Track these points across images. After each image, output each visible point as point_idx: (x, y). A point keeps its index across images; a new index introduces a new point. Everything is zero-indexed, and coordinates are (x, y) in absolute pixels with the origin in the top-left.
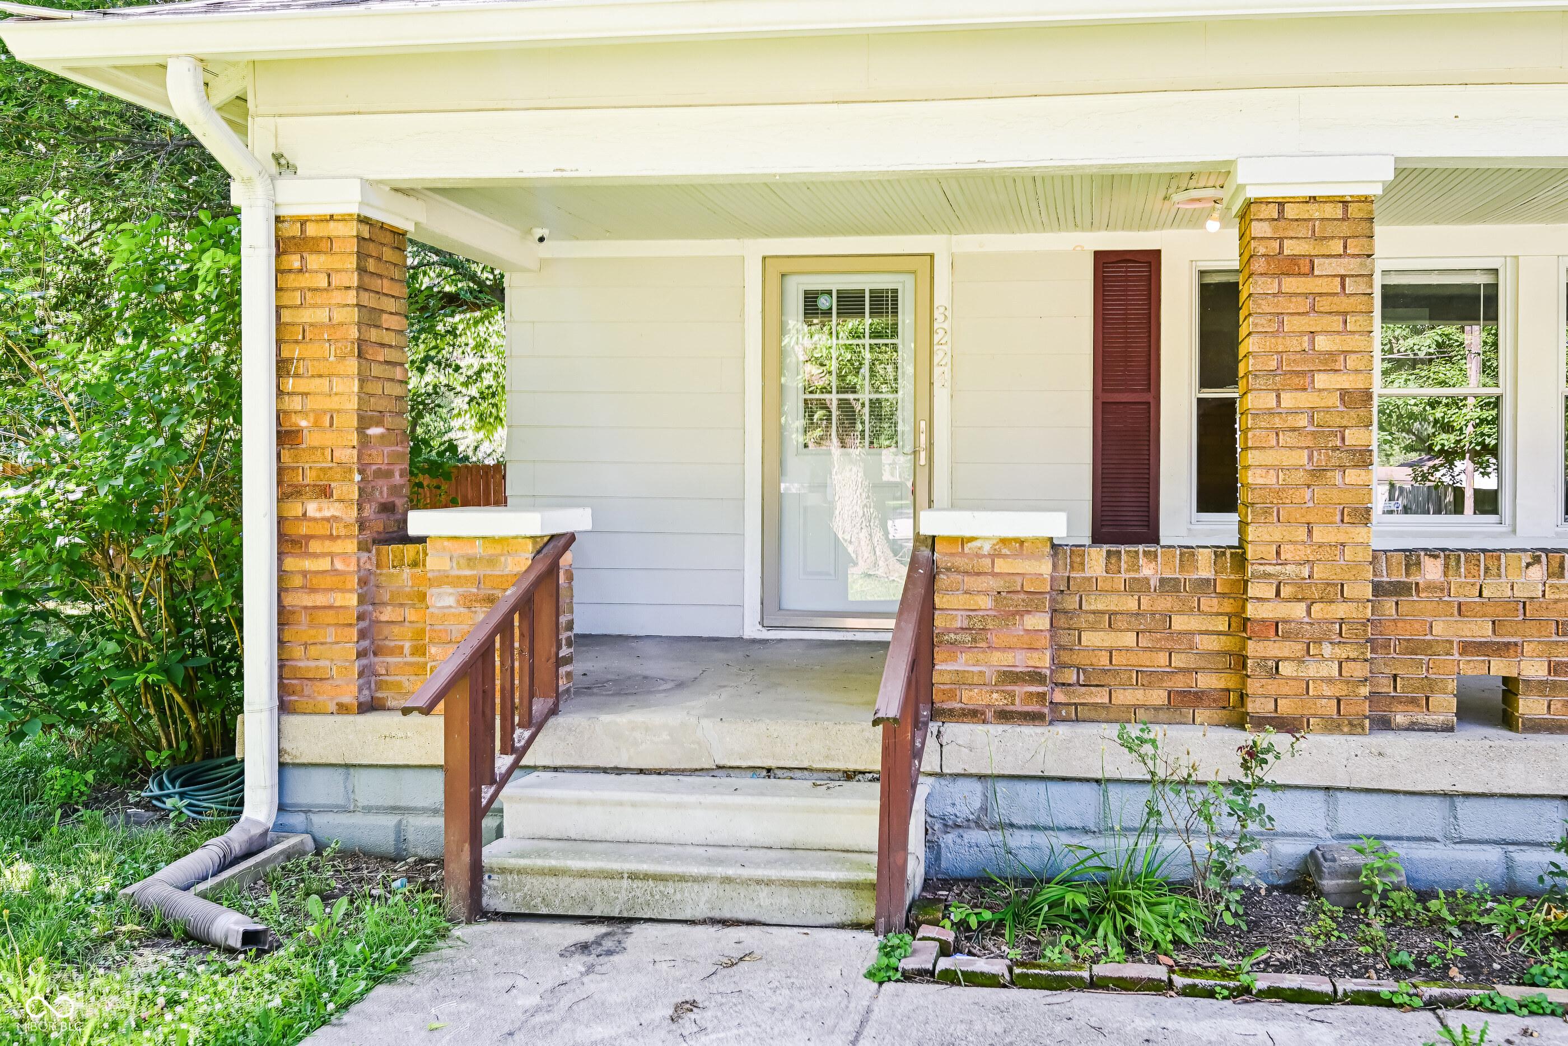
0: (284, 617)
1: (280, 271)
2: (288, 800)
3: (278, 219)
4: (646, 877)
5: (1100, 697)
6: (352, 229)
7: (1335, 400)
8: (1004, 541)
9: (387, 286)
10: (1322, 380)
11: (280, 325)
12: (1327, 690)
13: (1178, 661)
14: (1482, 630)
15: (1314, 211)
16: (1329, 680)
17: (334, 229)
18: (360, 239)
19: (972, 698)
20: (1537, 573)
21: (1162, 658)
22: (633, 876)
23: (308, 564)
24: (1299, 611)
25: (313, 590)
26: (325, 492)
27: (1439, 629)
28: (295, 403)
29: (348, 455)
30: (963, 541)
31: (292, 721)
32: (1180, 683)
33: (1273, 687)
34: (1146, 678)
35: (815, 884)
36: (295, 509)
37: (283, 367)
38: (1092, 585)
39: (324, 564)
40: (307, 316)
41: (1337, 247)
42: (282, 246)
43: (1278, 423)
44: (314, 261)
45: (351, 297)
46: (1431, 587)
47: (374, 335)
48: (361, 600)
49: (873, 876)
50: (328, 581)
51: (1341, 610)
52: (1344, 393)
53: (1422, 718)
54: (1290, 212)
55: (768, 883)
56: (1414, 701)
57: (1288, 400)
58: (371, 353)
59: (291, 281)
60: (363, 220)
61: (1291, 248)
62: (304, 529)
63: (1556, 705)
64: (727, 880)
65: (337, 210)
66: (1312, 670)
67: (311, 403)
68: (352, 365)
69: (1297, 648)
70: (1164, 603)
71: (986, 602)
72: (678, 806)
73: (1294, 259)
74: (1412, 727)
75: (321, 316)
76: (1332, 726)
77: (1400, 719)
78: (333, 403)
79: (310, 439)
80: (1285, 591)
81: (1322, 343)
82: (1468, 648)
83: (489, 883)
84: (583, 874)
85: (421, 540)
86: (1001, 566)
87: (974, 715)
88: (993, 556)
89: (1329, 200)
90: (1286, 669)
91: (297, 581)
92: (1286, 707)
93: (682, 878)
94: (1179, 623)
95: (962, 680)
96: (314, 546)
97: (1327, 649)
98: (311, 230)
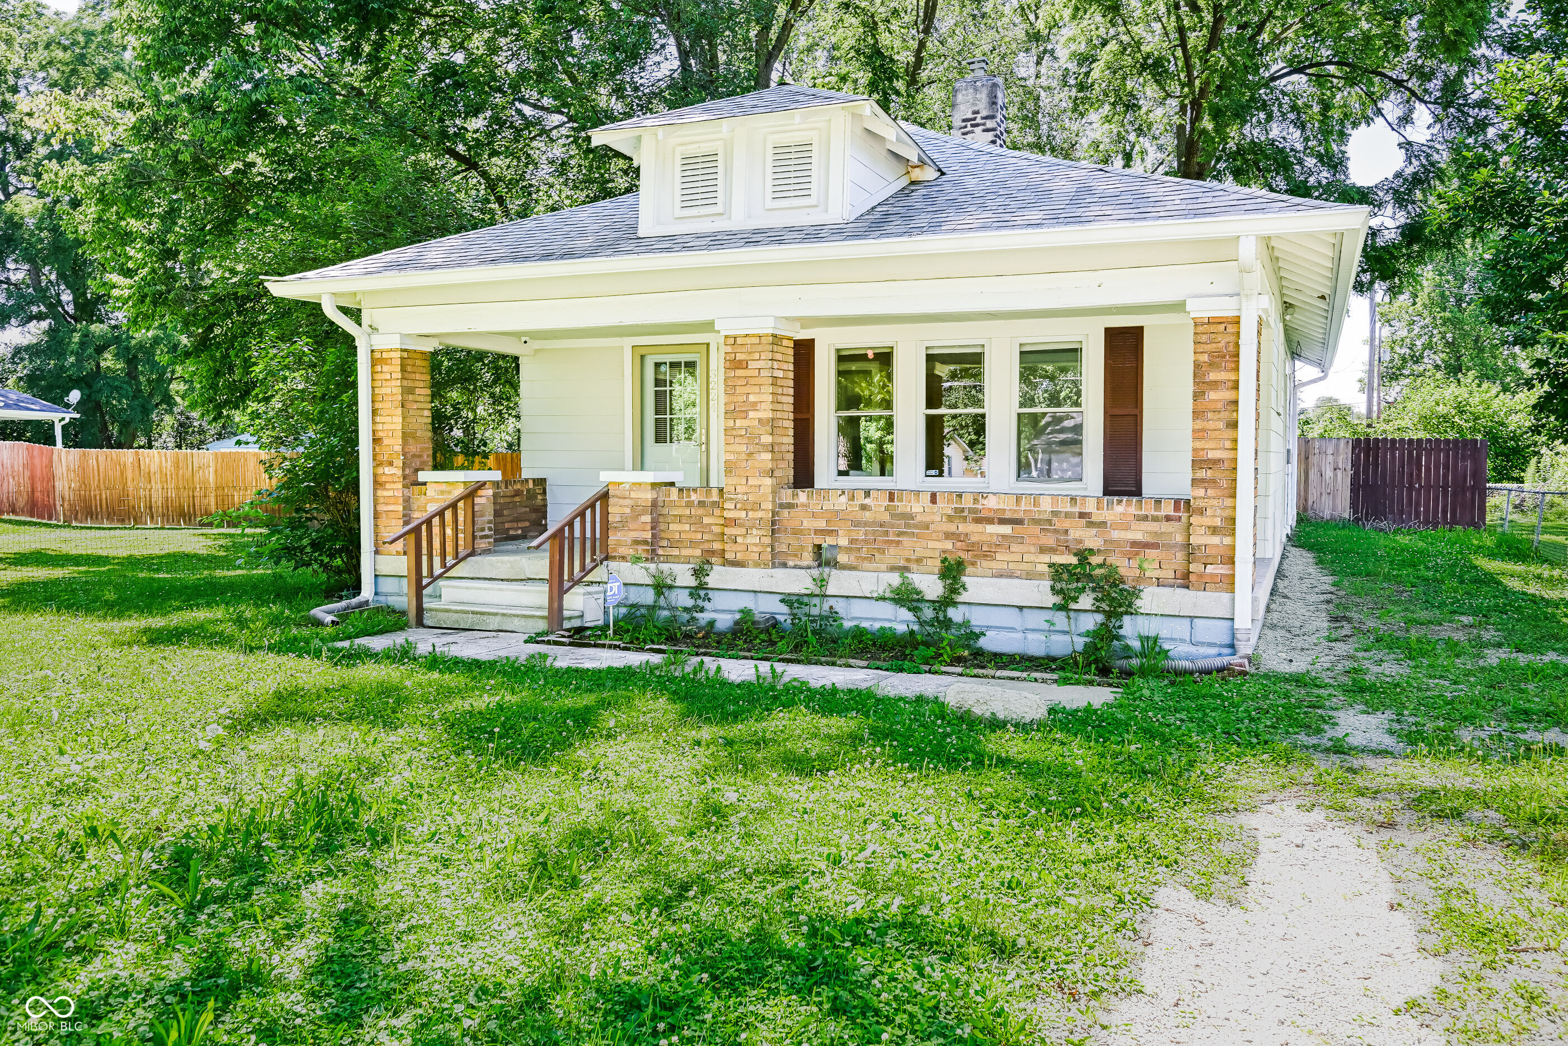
0: (376, 516)
1: (373, 373)
2: (380, 590)
3: (372, 351)
4: (477, 613)
5: (675, 552)
6: (398, 355)
7: (756, 423)
8: (634, 484)
9: (418, 376)
10: (751, 414)
11: (373, 395)
12: (755, 549)
13: (706, 537)
14: (822, 524)
15: (748, 340)
16: (755, 545)
17: (393, 355)
18: (402, 358)
19: (622, 551)
20: (844, 499)
21: (699, 536)
22: (473, 613)
23: (386, 493)
24: (743, 514)
25: (387, 504)
26: (391, 464)
27: (805, 523)
28: (379, 427)
29: (398, 448)
30: (619, 484)
31: (378, 557)
32: (706, 546)
33: (735, 547)
34: (693, 544)
35: (533, 617)
36: (380, 470)
37: (374, 412)
38: (673, 504)
39: (390, 493)
40: (383, 391)
41: (757, 356)
42: (374, 362)
43: (734, 433)
44: (386, 368)
45: (398, 383)
46: (803, 505)
47: (411, 397)
48: (404, 508)
49: (546, 613)
50: (392, 500)
51: (760, 514)
52: (760, 420)
53: (799, 563)
54: (739, 341)
55: (517, 616)
56: (796, 556)
57: (739, 423)
58: (408, 405)
59: (377, 376)
60: (403, 350)
61: (739, 357)
62: (384, 479)
63: (852, 558)
64: (503, 615)
65: (394, 347)
66: (749, 540)
67: (386, 427)
68: (399, 411)
69: (743, 531)
70: (701, 511)
71: (628, 510)
72: (501, 590)
73: (740, 361)
74: (795, 567)
75: (389, 391)
76: (757, 565)
77: (791, 563)
78: (393, 427)
79: (386, 442)
80: (739, 506)
81: (752, 398)
82: (817, 532)
83: (426, 615)
84: (457, 612)
85: (425, 484)
86: (633, 495)
87: (623, 558)
88: (630, 490)
89: (754, 336)
90: (739, 540)
91: (381, 500)
92: (739, 556)
93: (489, 614)
94: (706, 520)
95: (619, 544)
96: (388, 486)
97: (755, 532)
98: (385, 355)
